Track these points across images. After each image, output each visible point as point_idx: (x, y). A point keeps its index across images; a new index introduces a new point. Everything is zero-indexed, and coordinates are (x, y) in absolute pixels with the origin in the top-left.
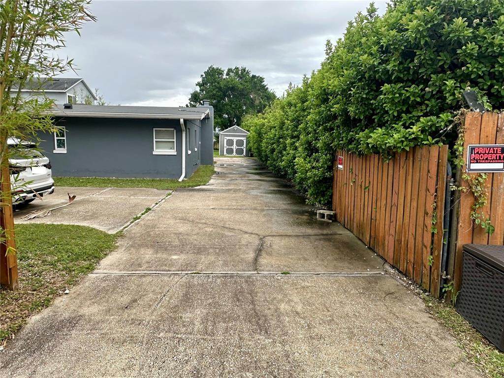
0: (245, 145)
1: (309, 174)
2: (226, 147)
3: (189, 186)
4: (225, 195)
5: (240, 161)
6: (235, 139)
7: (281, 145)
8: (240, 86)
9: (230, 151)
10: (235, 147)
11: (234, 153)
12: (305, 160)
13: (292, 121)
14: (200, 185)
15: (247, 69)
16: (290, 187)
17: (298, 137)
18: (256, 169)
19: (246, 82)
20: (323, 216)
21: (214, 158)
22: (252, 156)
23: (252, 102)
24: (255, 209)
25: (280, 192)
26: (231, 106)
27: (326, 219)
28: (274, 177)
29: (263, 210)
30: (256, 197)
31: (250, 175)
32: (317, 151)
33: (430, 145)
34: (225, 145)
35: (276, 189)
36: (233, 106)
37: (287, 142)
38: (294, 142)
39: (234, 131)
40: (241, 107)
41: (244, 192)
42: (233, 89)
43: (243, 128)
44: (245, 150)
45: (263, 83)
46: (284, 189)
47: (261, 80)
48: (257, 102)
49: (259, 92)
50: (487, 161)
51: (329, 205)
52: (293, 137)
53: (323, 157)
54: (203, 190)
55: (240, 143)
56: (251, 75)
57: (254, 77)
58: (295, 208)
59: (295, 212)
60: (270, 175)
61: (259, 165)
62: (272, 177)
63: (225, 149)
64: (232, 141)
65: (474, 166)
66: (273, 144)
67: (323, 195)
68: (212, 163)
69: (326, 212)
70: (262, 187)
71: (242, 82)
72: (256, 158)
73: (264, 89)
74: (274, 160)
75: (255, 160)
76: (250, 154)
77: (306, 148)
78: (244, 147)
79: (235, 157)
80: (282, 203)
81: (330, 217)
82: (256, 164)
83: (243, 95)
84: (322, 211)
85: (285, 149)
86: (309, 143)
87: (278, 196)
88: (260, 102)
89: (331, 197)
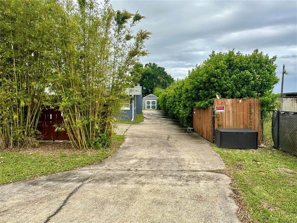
0: (156, 104)
1: (184, 115)
2: (146, 105)
3: (137, 123)
4: (153, 125)
5: (154, 112)
6: (151, 101)
7: (175, 105)
8: (152, 73)
9: (148, 107)
10: (151, 105)
11: (151, 108)
12: (183, 110)
13: (178, 95)
14: (141, 122)
15: (156, 64)
16: (179, 122)
17: (181, 101)
18: (163, 116)
19: (155, 70)
20: (189, 130)
21: (142, 111)
22: (160, 109)
23: (159, 81)
24: (165, 129)
25: (174, 124)
26: (148, 83)
27: (190, 131)
28: (172, 119)
29: (168, 129)
30: (165, 126)
31: (161, 118)
32: (187, 107)
33: (210, 106)
34: (146, 104)
35: (173, 123)
36: (149, 83)
37: (177, 103)
38: (180, 104)
39: (150, 97)
40: (153, 84)
41: (160, 124)
42: (149, 74)
43: (154, 95)
44: (156, 106)
45: (164, 71)
46: (176, 123)
47: (163, 69)
48: (161, 81)
49: (162, 75)
50: (220, 109)
51: (192, 126)
52: (179, 102)
53: (189, 109)
54: (143, 124)
55: (153, 103)
56: (158, 67)
57: (159, 68)
58: (180, 128)
59: (180, 130)
60: (169, 118)
61: (164, 114)
62: (171, 119)
63: (146, 106)
64: (150, 102)
65: (217, 111)
66: (171, 104)
67: (190, 123)
68: (142, 113)
69: (191, 128)
70: (167, 122)
71: (153, 70)
72: (162, 110)
73: (165, 73)
74: (172, 111)
75: (162, 111)
76: (159, 108)
77: (183, 106)
78: (156, 105)
79: (151, 110)
80: (175, 127)
81: (192, 130)
82: (162, 113)
83: (154, 77)
84: (189, 128)
85: (176, 107)
86: (184, 104)
87: (174, 125)
88: (163, 81)
89: (192, 123)
